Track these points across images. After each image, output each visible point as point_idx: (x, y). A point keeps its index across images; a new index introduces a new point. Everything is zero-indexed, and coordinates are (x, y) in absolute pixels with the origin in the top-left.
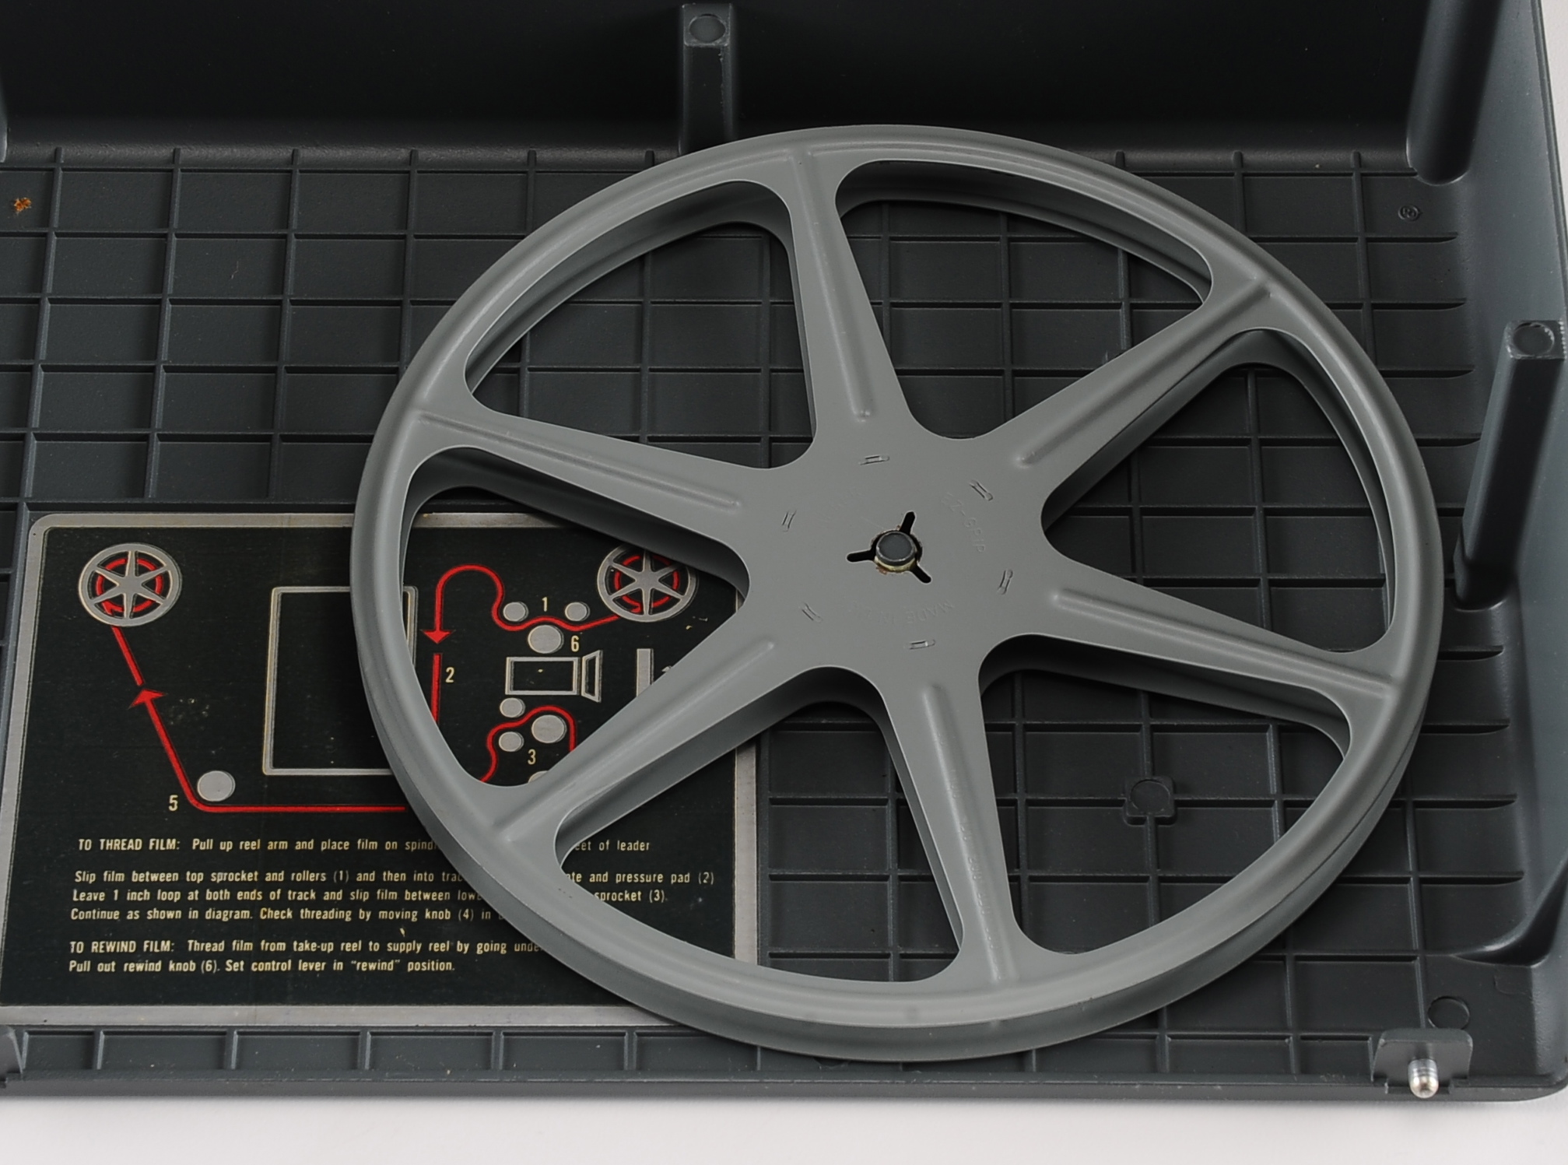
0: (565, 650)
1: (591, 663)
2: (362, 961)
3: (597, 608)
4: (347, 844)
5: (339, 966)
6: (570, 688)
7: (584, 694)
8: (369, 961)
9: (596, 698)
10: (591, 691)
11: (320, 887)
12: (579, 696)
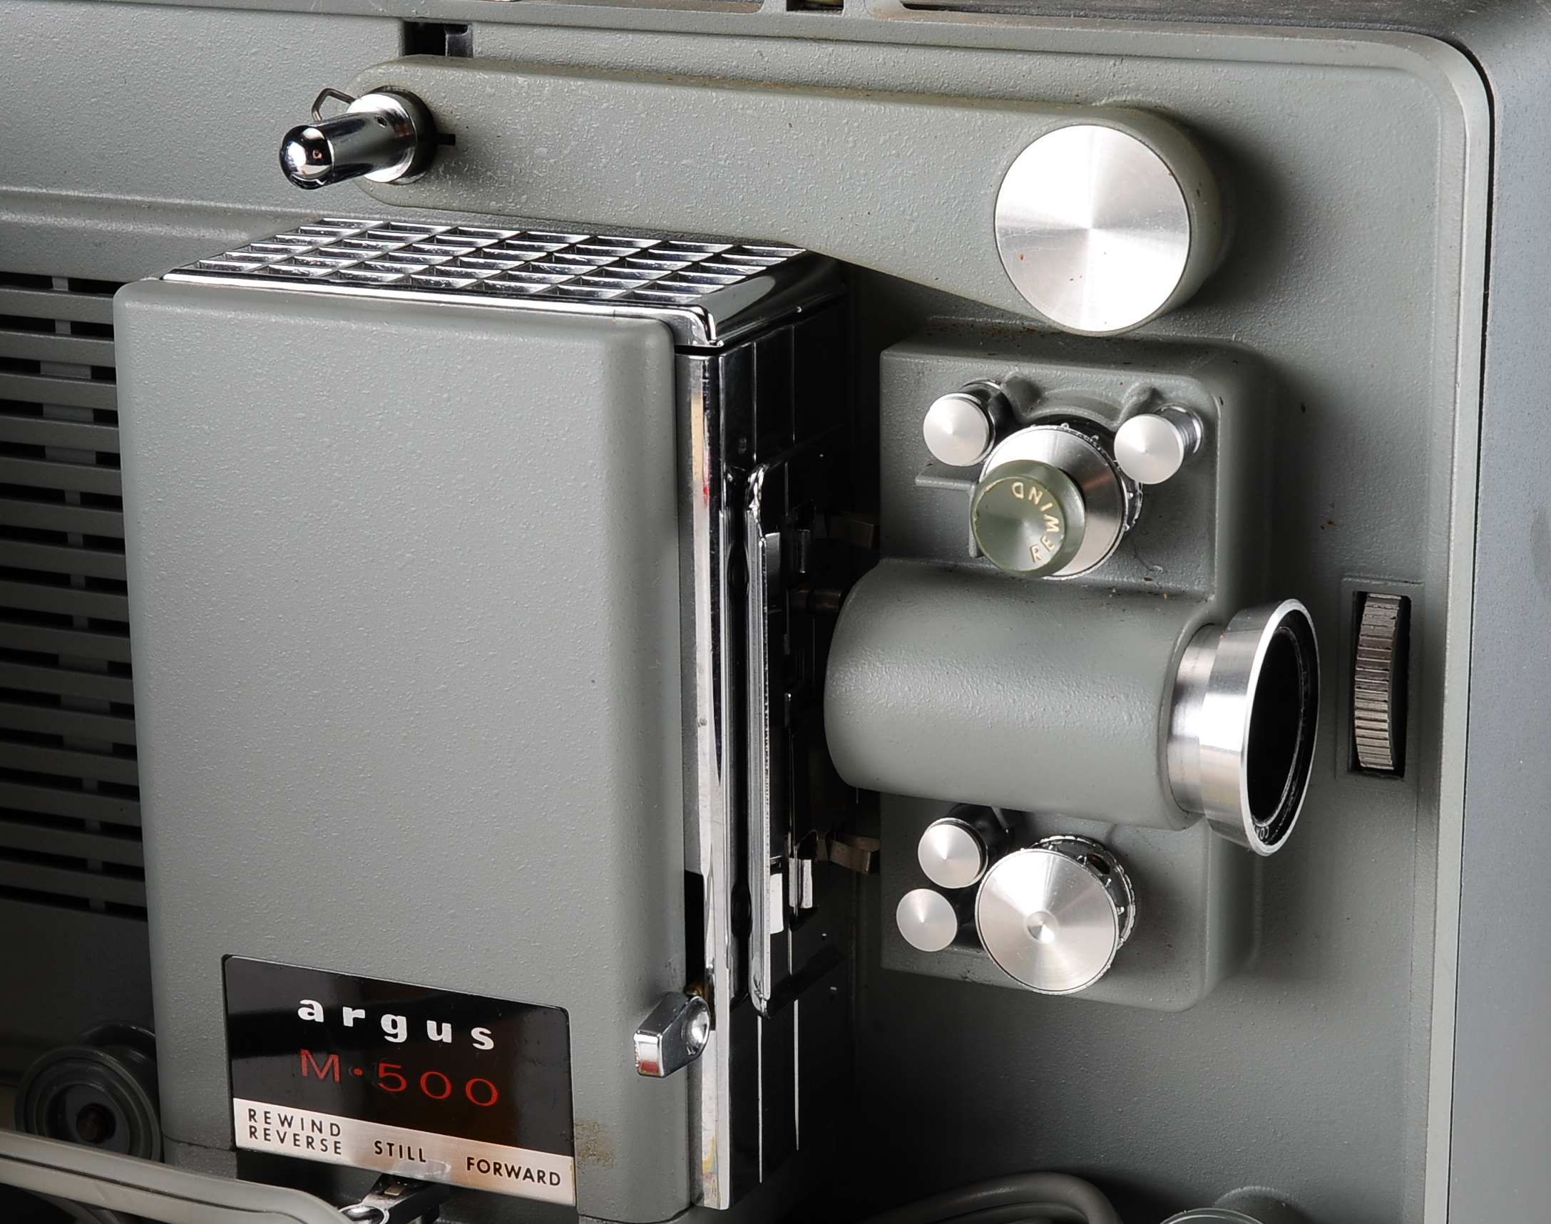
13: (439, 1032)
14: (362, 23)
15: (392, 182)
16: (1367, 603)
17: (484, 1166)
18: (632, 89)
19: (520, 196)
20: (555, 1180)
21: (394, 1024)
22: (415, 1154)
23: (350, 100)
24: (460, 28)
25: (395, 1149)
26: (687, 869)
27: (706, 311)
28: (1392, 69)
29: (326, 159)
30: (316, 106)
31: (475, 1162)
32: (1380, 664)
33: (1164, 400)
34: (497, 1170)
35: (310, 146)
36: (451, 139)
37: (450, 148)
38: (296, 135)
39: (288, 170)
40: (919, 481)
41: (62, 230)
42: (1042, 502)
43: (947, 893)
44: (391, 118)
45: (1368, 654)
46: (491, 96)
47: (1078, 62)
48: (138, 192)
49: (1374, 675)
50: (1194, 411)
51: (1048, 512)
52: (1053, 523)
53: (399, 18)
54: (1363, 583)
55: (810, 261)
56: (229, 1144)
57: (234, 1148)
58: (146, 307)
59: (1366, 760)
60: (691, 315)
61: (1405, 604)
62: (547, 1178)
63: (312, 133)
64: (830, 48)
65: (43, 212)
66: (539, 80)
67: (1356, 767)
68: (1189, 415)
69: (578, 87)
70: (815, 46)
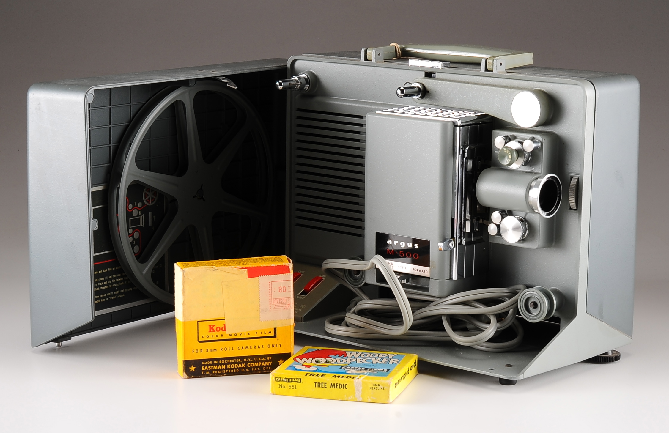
0: (138, 215)
1: (142, 217)
2: (110, 297)
3: (143, 204)
4: (107, 270)
5: (107, 299)
6: (139, 224)
7: (142, 225)
8: (112, 297)
9: (143, 226)
10: (143, 224)
11: (103, 281)
12: (141, 226)
13: (410, 245)
14: (418, 72)
15: (418, 99)
16: (573, 179)
17: (415, 270)
18: (457, 84)
19: (438, 102)
20: (427, 272)
21: (403, 244)
22: (405, 268)
23: (411, 84)
24: (434, 73)
25: (402, 267)
26: (452, 217)
27: (460, 120)
28: (576, 85)
29: (404, 93)
30: (405, 84)
31: (414, 269)
32: (573, 189)
33: (535, 139)
34: (418, 271)
35: (401, 90)
36: (428, 92)
37: (428, 93)
38: (399, 88)
39: (398, 95)
40: (495, 152)
41: (365, 108)
42: (509, 153)
43: (496, 225)
44: (418, 88)
45: (572, 187)
46: (435, 84)
47: (531, 82)
48: (379, 101)
49: (572, 191)
50: (540, 141)
51: (510, 155)
52: (510, 157)
53: (424, 71)
54: (573, 175)
55: (486, 115)
56: (375, 267)
57: (376, 268)
58: (371, 116)
59: (572, 207)
60: (457, 120)
61: (578, 179)
62: (425, 272)
63: (402, 88)
64: (492, 78)
65: (363, 104)
66: (443, 82)
67: (570, 209)
68: (539, 142)
69: (449, 83)
70: (490, 78)
